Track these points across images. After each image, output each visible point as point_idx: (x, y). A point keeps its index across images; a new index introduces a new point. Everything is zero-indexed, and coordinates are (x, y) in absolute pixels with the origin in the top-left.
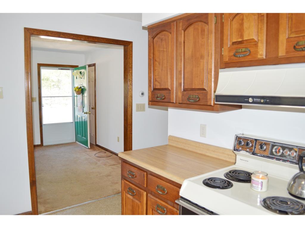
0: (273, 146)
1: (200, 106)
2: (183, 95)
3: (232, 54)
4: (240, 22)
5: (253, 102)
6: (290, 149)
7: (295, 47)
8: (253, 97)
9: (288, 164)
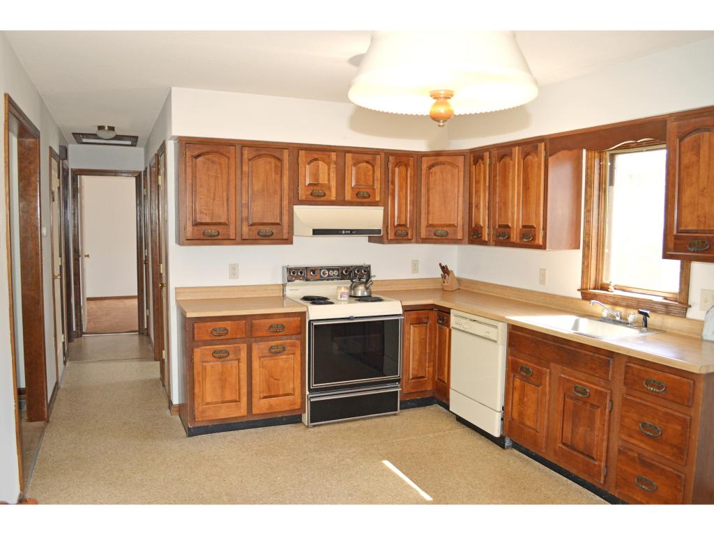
0: (321, 270)
1: (273, 241)
2: (250, 230)
3: (309, 193)
4: (316, 167)
5: (345, 234)
6: (333, 270)
7: (357, 195)
8: (345, 230)
9: (335, 281)
